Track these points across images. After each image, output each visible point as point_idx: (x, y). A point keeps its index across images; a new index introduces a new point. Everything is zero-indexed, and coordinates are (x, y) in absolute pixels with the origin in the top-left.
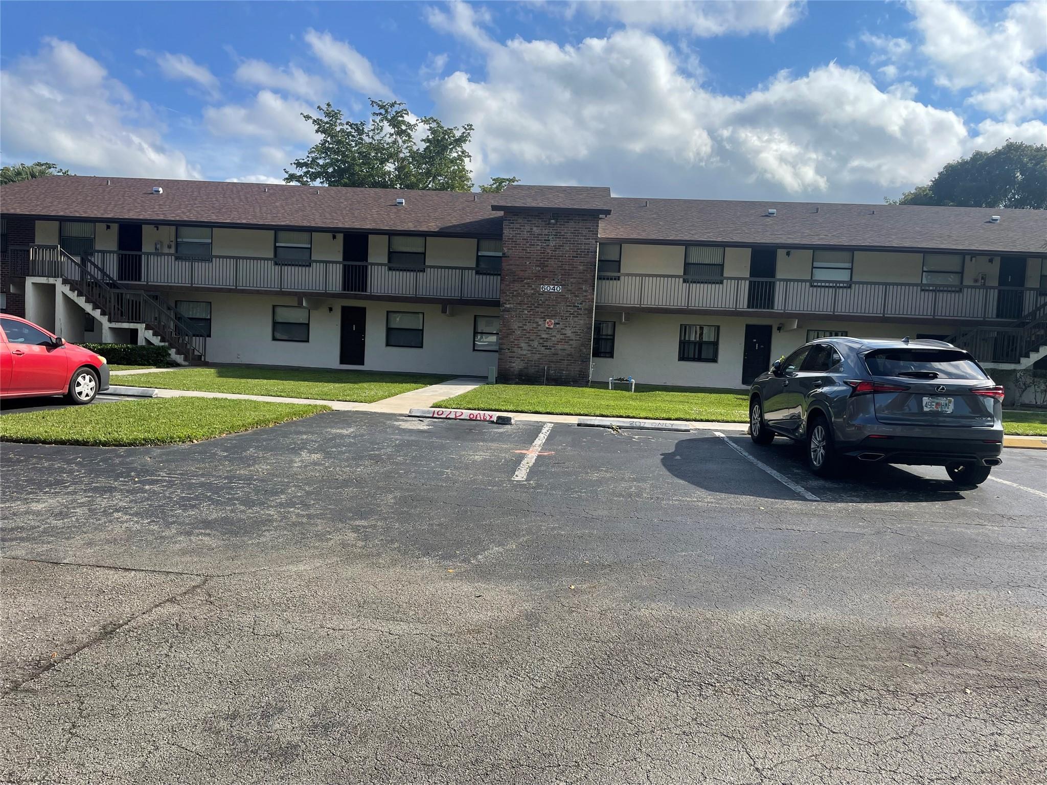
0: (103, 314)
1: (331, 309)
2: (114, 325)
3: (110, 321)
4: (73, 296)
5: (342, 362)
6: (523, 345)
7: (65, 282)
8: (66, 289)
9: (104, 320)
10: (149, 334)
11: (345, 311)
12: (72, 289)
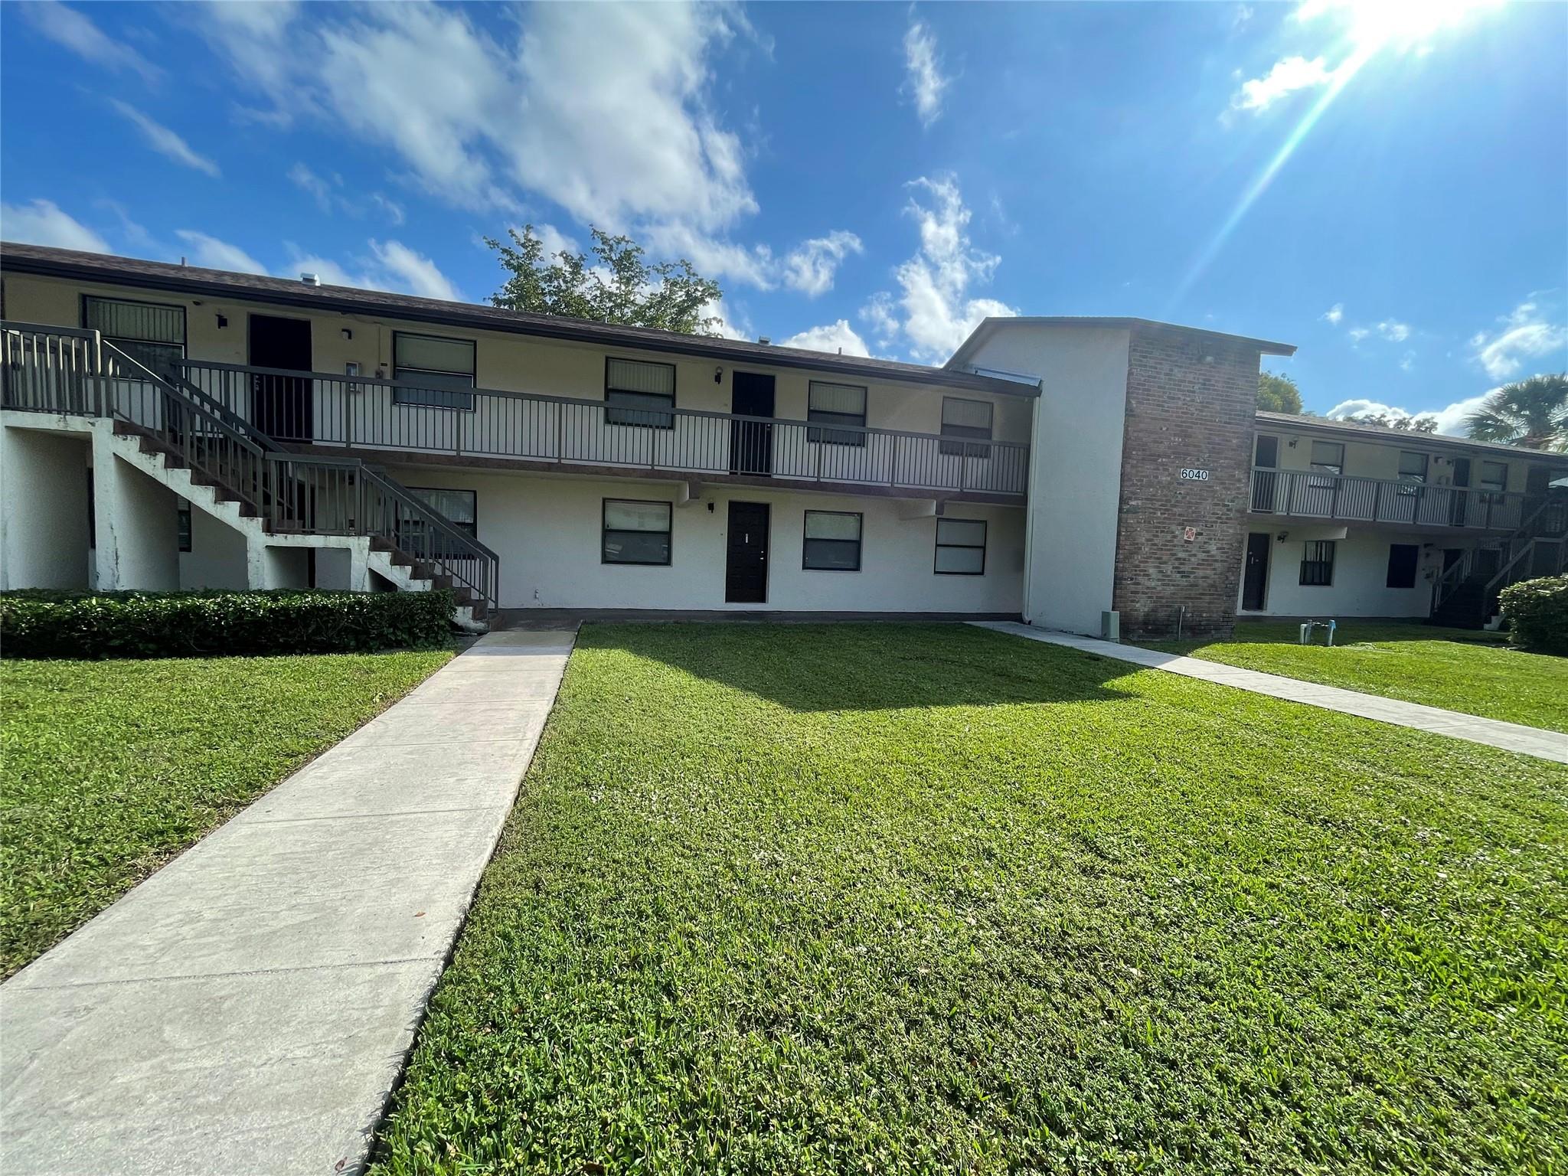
0: (247, 512)
1: (711, 507)
2: (280, 540)
3: (268, 529)
4: (154, 466)
5: (729, 598)
6: (1151, 571)
7: (123, 429)
8: (130, 449)
9: (253, 530)
10: (382, 562)
11: (736, 509)
12: (149, 447)
